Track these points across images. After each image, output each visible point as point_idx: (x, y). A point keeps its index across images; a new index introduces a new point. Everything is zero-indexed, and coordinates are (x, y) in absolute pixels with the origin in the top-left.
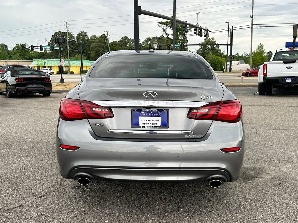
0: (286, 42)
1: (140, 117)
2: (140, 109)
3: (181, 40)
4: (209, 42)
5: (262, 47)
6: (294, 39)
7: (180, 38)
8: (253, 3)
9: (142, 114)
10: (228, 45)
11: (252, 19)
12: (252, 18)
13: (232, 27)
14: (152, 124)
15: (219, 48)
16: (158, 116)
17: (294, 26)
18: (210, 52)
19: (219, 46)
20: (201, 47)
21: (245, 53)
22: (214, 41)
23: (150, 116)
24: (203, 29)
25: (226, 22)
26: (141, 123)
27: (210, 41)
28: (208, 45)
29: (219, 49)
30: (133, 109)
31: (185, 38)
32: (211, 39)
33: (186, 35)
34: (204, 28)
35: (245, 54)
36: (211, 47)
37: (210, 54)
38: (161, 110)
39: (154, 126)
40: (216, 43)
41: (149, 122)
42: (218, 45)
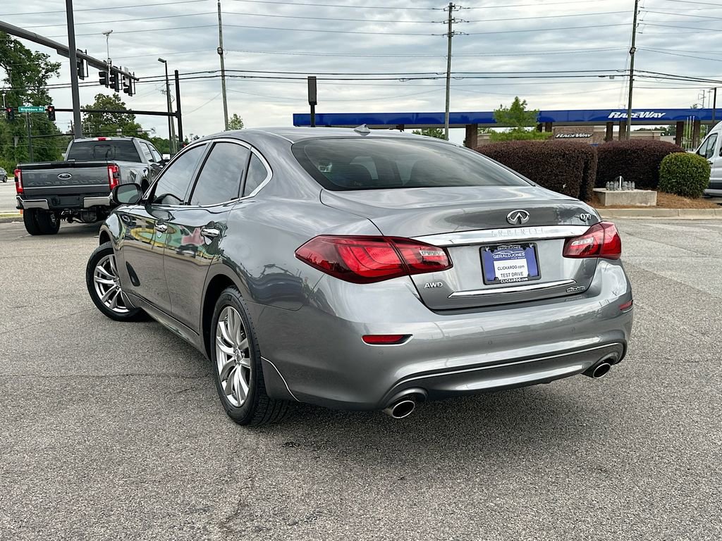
0: (294, 115)
1: (495, 262)
2: (494, 246)
3: (32, 96)
4: (108, 105)
5: (240, 122)
6: (313, 109)
7: (30, 92)
8: (220, 19)
9: (497, 257)
10: (169, 114)
11: (222, 58)
12: (221, 54)
13: (176, 72)
14: (516, 274)
15: (136, 121)
16: (521, 257)
17: (309, 79)
18: (118, 130)
19: (136, 115)
20: (87, 116)
21: (192, 134)
22: (121, 102)
23: (510, 259)
24: (122, 73)
25: (160, 60)
26: (498, 274)
27: (110, 103)
28: (107, 112)
29: (135, 123)
30: (482, 246)
31: (43, 93)
32: (112, 97)
33: (46, 84)
34: (123, 70)
35: (193, 136)
36: (116, 118)
37: (118, 134)
38: (524, 244)
39: (519, 277)
40: (125, 108)
41: (511, 271)
42: (132, 113)
